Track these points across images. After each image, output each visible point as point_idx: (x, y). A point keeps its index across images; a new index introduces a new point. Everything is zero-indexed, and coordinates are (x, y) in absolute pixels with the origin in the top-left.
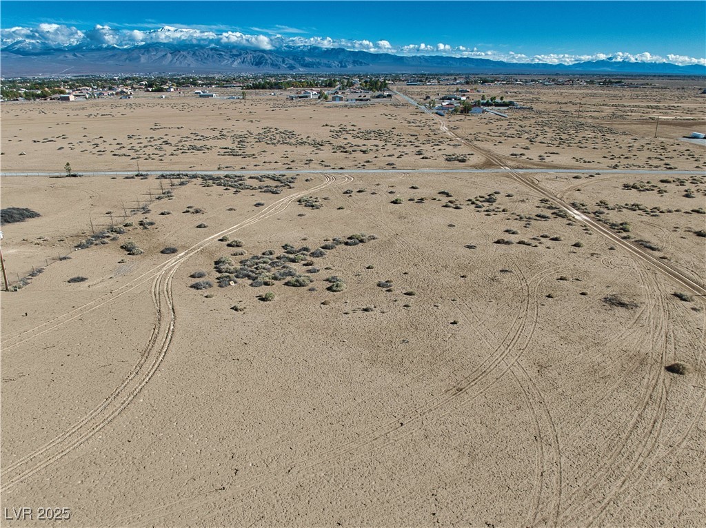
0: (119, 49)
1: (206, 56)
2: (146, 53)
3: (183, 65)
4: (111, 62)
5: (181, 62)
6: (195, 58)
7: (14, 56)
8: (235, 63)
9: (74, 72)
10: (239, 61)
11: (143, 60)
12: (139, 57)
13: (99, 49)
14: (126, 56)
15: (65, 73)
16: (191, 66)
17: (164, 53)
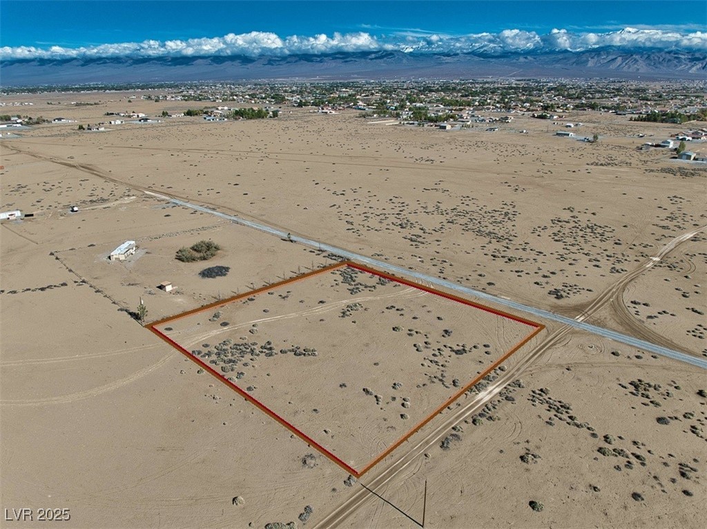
0: (571, 52)
1: (661, 60)
2: (596, 57)
3: (630, 70)
4: (558, 66)
5: (629, 67)
6: (648, 62)
7: (476, 59)
8: (694, 69)
9: (521, 76)
10: (699, 65)
11: (590, 64)
12: (588, 61)
13: (552, 52)
14: (574, 60)
15: (511, 76)
16: (640, 71)
17: (614, 57)
